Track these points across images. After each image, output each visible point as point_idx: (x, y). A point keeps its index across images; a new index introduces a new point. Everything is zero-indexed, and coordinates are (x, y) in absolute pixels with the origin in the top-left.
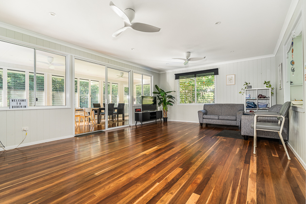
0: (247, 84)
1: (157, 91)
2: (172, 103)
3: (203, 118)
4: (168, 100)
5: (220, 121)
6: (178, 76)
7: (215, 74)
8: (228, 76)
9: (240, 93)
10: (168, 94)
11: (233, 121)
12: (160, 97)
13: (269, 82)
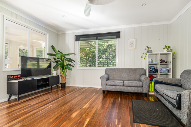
0: (148, 48)
1: (54, 53)
2: (71, 67)
3: (106, 85)
4: (66, 63)
5: (125, 88)
6: (78, 38)
7: (117, 38)
8: (129, 40)
9: (142, 57)
10: (67, 57)
11: (139, 88)
12: (57, 60)
13: (169, 47)
